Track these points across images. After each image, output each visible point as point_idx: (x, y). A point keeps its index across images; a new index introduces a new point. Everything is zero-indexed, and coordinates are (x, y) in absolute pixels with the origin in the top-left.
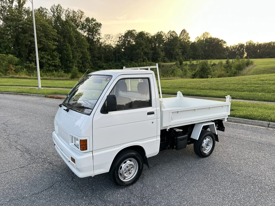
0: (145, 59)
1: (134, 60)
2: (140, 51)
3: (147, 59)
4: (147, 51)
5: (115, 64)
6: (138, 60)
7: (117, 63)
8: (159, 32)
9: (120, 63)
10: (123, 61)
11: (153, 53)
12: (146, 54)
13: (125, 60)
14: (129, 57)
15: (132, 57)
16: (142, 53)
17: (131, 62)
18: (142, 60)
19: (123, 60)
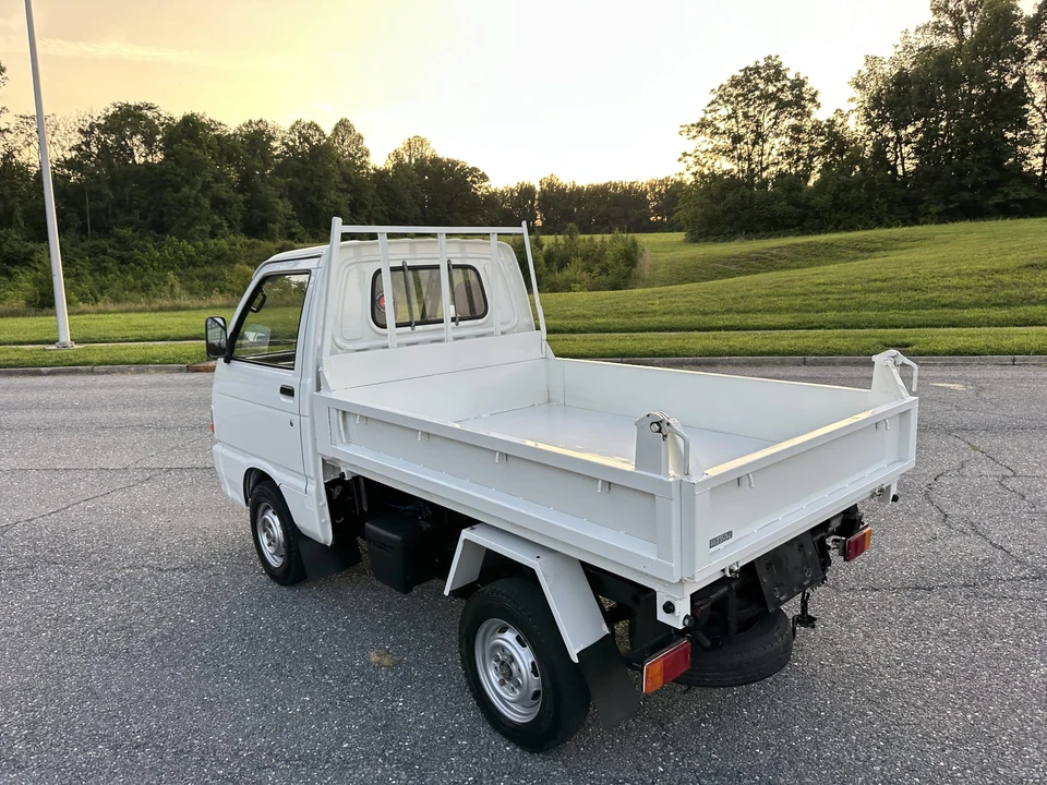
0: (220, 226)
1: (173, 229)
2: (194, 192)
3: (225, 224)
4: (224, 195)
5: (85, 245)
6: (192, 230)
7: (97, 242)
8: (250, 122)
9: (112, 241)
10: (127, 232)
11: (246, 203)
12: (219, 204)
13: (131, 229)
14: (145, 218)
15: (161, 216)
16: (206, 202)
17: (157, 235)
18: (208, 228)
19: (124, 225)
